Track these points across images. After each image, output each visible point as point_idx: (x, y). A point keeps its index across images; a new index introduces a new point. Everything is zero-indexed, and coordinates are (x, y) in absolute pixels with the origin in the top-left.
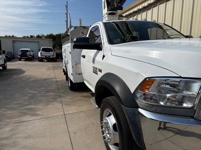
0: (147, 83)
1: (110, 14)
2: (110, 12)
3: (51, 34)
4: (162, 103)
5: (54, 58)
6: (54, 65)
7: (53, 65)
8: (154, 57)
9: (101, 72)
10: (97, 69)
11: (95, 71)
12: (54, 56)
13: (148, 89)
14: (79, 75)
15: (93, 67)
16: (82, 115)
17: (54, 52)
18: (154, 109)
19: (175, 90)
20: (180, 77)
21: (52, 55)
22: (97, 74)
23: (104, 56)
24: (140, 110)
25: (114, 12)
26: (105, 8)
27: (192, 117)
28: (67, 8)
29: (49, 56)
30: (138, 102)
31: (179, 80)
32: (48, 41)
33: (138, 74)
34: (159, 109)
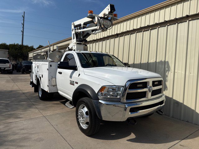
0: (103, 88)
1: (78, 44)
2: (78, 42)
3: (4, 44)
4: (109, 97)
5: (10, 70)
6: (12, 78)
7: (10, 77)
8: (106, 77)
9: (78, 84)
10: (74, 82)
11: (72, 83)
12: (10, 68)
13: (103, 91)
14: (54, 86)
15: (70, 81)
16: (58, 115)
17: (10, 64)
18: (105, 99)
19: (114, 91)
20: (115, 86)
21: (8, 67)
22: (74, 85)
23: (79, 75)
24: (100, 101)
25: (81, 43)
26: (74, 38)
27: (120, 102)
28: (24, 18)
29: (5, 68)
30: (99, 97)
31: (115, 87)
32: (3, 51)
33: (99, 84)
34: (108, 99)
